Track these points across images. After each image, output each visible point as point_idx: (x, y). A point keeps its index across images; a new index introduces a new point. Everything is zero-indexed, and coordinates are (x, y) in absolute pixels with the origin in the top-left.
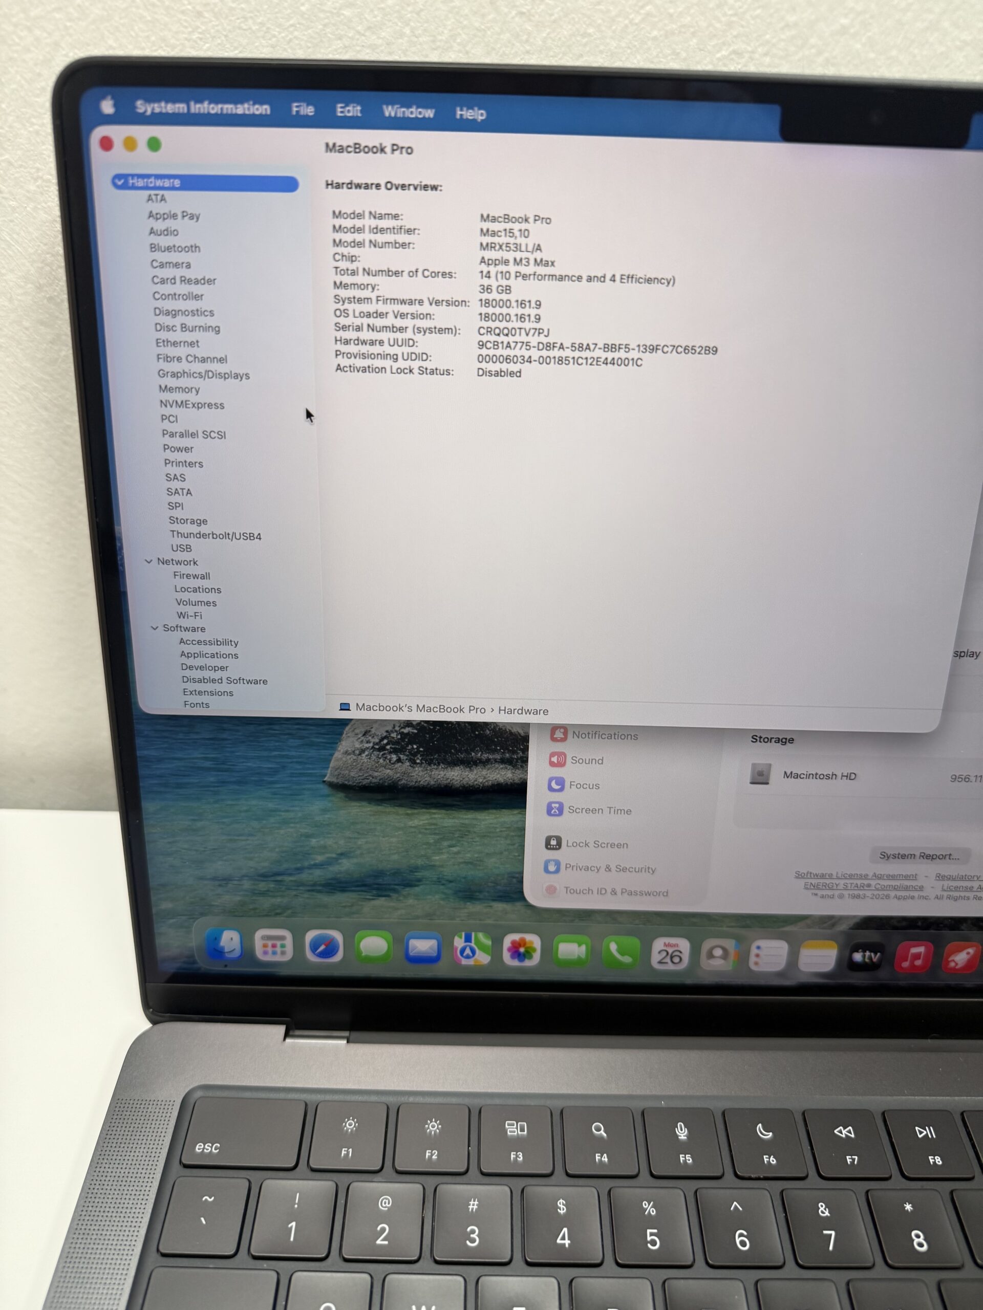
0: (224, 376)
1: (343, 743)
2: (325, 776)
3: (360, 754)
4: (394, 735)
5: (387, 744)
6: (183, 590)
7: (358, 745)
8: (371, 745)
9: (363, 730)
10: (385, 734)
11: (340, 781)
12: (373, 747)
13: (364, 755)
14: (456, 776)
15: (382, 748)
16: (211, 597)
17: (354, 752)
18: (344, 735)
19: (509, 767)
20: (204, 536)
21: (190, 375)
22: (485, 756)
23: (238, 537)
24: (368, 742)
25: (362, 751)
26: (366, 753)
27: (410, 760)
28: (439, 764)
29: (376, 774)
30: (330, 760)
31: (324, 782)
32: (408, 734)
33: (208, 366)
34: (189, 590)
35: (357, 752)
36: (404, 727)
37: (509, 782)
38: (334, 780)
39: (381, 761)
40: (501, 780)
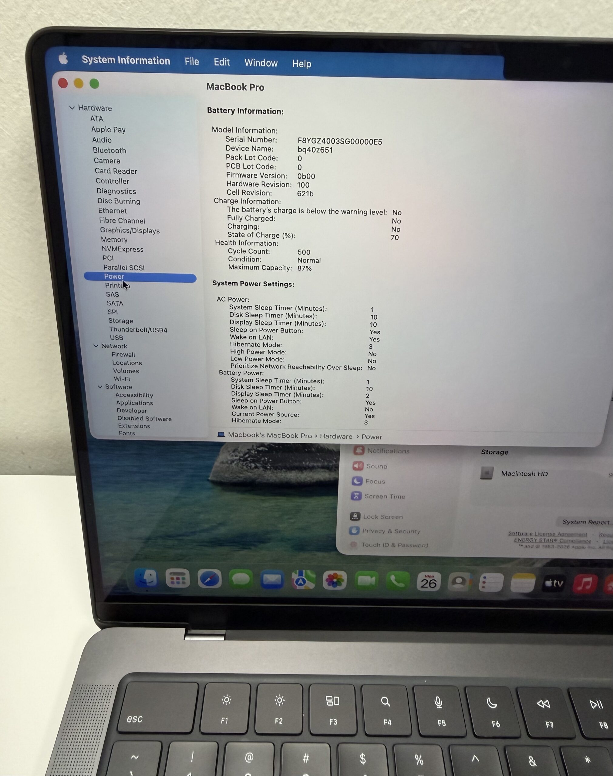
0: (144, 232)
1: (220, 457)
2: (209, 477)
3: (231, 463)
4: (253, 452)
5: (249, 457)
6: (118, 363)
7: (229, 458)
8: (238, 458)
9: (233, 448)
10: (247, 451)
11: (218, 480)
12: (239, 459)
13: (233, 464)
15: (246, 460)
16: (135, 368)
17: (227, 462)
18: (221, 453)
20: (131, 330)
21: (122, 231)
22: (312, 464)
23: (152, 331)
24: (236, 456)
25: (233, 461)
26: (235, 462)
27: (263, 467)
28: (282, 469)
29: (241, 475)
30: (213, 469)
32: (262, 451)
33: (133, 225)
34: (122, 363)
35: (229, 462)
36: (259, 447)
38: (215, 479)
39: (245, 467)
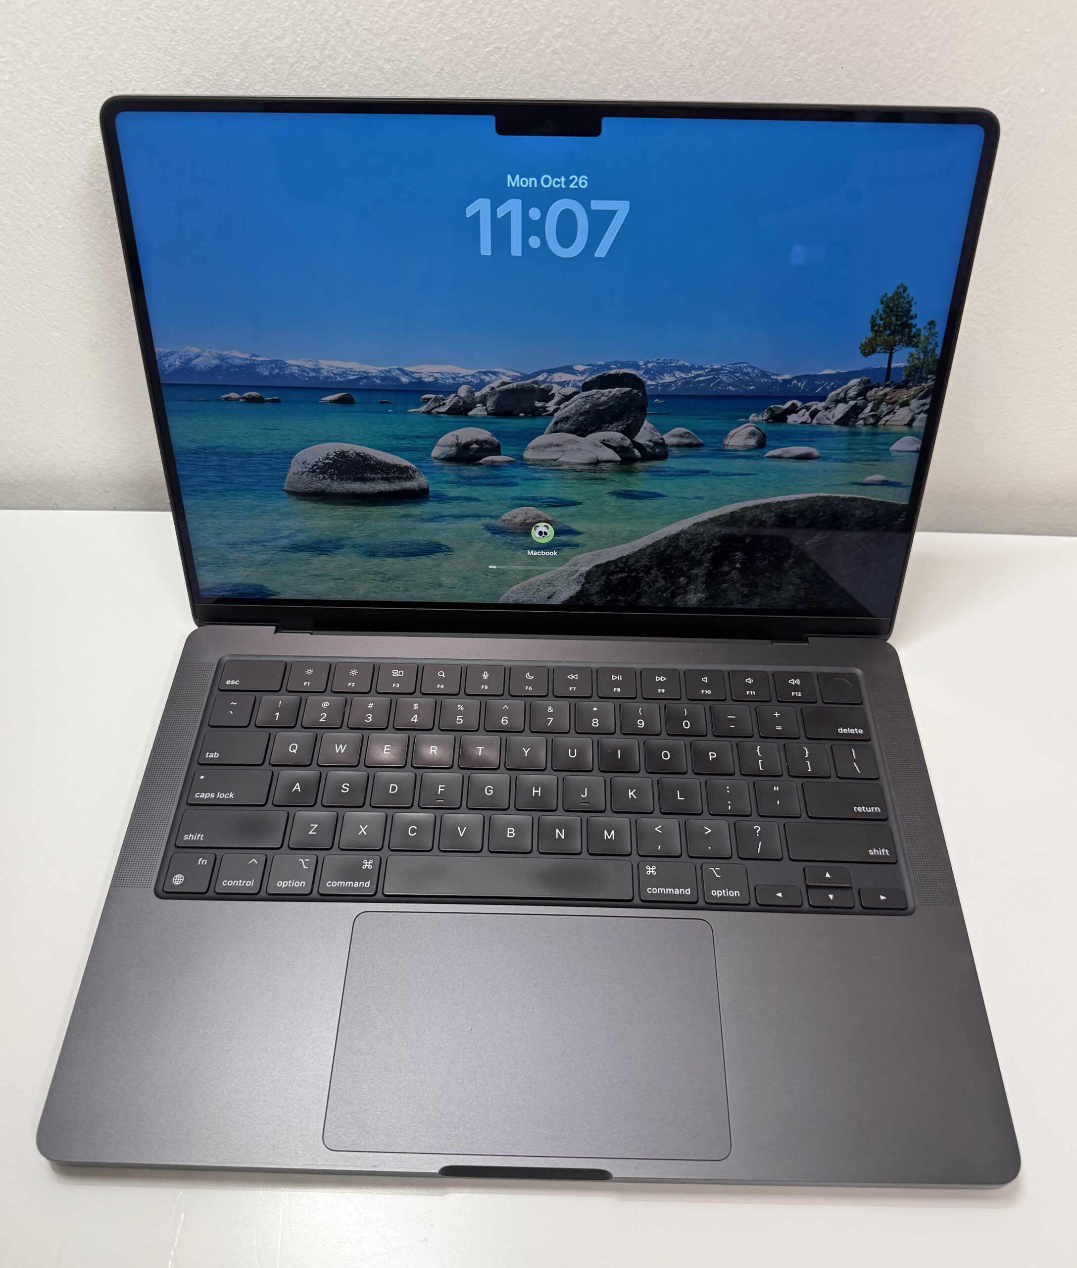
1: (292, 468)
2: (284, 486)
3: (302, 475)
4: (320, 464)
5: (317, 469)
7: (300, 470)
8: (308, 469)
9: (302, 461)
10: (315, 463)
11: (293, 490)
12: (309, 471)
13: (304, 475)
14: (357, 487)
15: (314, 471)
17: (298, 473)
18: (292, 464)
19: (387, 482)
22: (373, 476)
24: (306, 468)
25: (303, 473)
26: (306, 474)
27: (330, 478)
28: (347, 480)
29: (312, 486)
30: (286, 478)
31: (284, 490)
32: (328, 463)
35: (300, 473)
36: (325, 460)
37: (388, 490)
38: (289, 489)
39: (314, 478)
40: (383, 489)
